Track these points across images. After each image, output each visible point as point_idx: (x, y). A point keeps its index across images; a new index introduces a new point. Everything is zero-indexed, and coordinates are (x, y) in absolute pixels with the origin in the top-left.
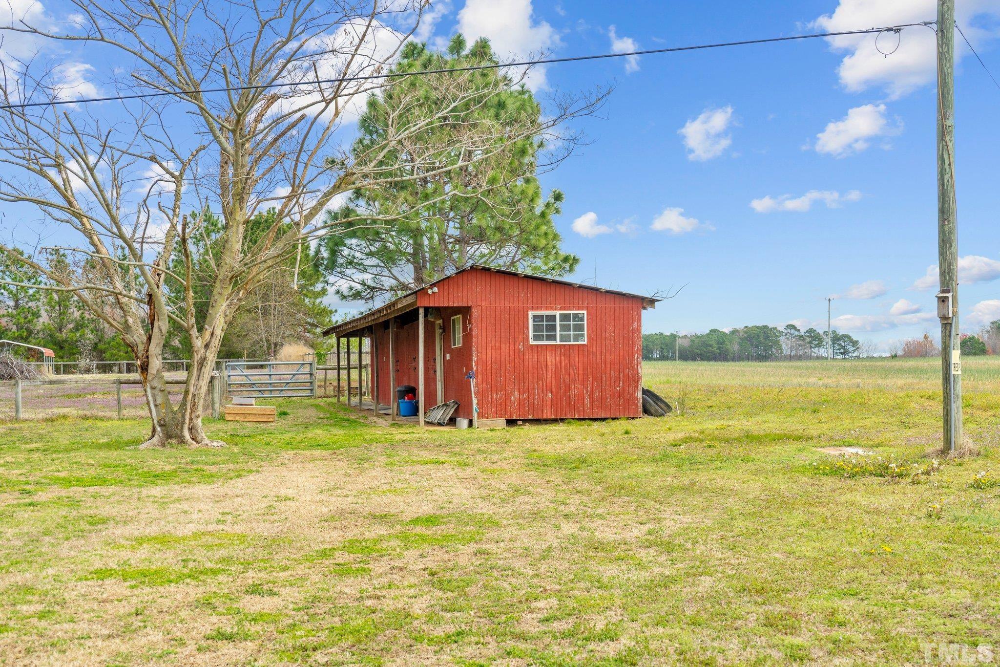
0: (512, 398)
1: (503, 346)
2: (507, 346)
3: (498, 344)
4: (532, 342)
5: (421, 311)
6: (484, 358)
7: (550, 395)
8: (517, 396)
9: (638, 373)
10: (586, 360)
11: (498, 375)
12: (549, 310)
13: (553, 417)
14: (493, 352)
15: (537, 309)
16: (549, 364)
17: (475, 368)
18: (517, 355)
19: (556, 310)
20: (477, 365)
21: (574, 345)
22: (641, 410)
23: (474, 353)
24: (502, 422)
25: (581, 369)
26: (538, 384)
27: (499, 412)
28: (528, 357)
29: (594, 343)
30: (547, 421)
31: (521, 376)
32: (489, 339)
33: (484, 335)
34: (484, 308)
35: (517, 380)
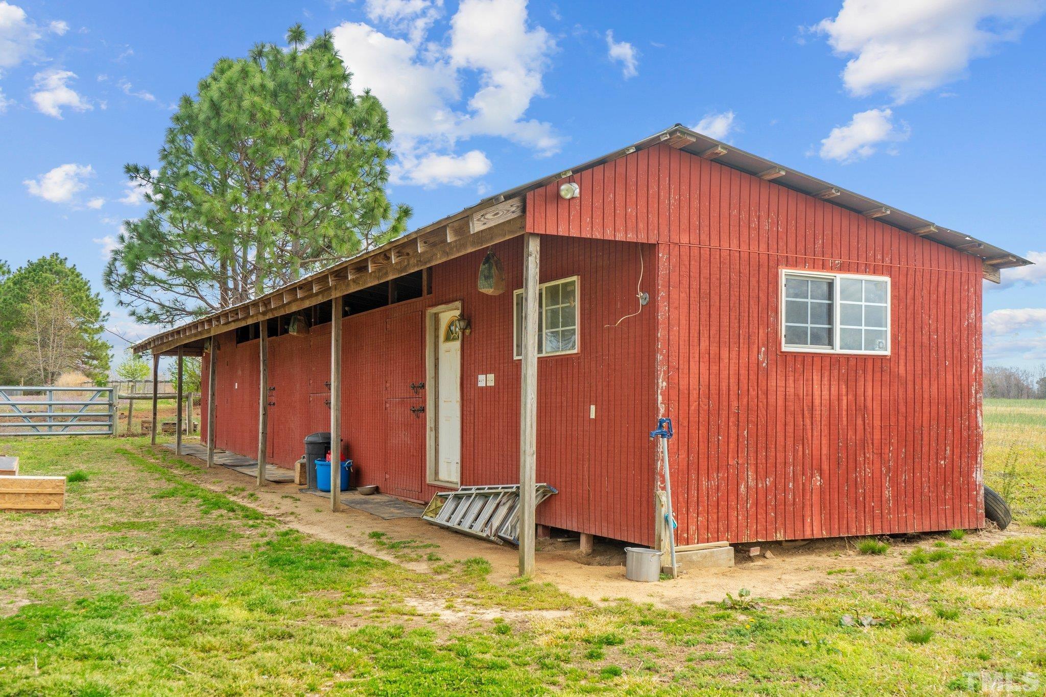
0: (742, 488)
1: (725, 354)
2: (734, 354)
3: (714, 349)
4: (786, 348)
5: (534, 247)
6: (683, 383)
7: (817, 480)
8: (752, 483)
9: (977, 427)
10: (886, 393)
11: (713, 429)
12: (818, 269)
13: (825, 534)
14: (704, 367)
15: (795, 264)
16: (817, 402)
17: (662, 410)
18: (753, 377)
19: (832, 269)
20: (668, 401)
21: (865, 358)
22: (982, 511)
23: (661, 370)
24: (723, 551)
25: (877, 413)
26: (795, 451)
27: (713, 526)
28: (776, 382)
29: (902, 353)
30: (810, 545)
31: (762, 432)
32: (694, 333)
33: (684, 322)
34: (684, 251)
35: (752, 441)
